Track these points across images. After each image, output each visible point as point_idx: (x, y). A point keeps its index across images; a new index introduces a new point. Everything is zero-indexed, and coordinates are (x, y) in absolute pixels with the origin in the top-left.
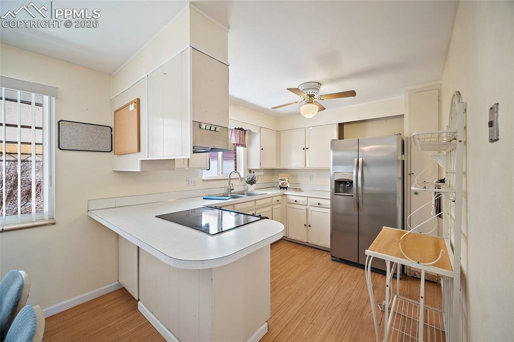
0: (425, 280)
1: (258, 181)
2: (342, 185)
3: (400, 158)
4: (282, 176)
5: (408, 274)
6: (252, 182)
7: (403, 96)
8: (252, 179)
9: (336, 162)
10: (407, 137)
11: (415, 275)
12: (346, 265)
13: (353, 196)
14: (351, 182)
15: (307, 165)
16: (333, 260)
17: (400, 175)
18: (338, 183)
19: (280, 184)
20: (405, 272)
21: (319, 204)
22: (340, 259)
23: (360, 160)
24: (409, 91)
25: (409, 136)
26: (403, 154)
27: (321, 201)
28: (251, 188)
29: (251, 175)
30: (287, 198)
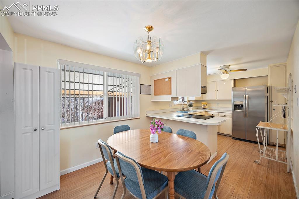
0: (278, 146)
1: (194, 105)
2: (237, 107)
3: (266, 94)
4: (203, 103)
5: (270, 144)
6: (191, 106)
7: (268, 67)
8: (191, 105)
9: (234, 96)
10: (270, 86)
11: (274, 144)
12: (239, 141)
13: (243, 111)
14: (242, 106)
15: (217, 99)
16: (233, 139)
17: (266, 102)
18: (236, 106)
19: (203, 107)
20: (269, 143)
21: (225, 115)
22: (237, 138)
23: (247, 96)
24: (270, 66)
25: (270, 85)
26: (268, 93)
27: (226, 114)
28: (191, 109)
29: (190, 103)
30: (208, 113)
